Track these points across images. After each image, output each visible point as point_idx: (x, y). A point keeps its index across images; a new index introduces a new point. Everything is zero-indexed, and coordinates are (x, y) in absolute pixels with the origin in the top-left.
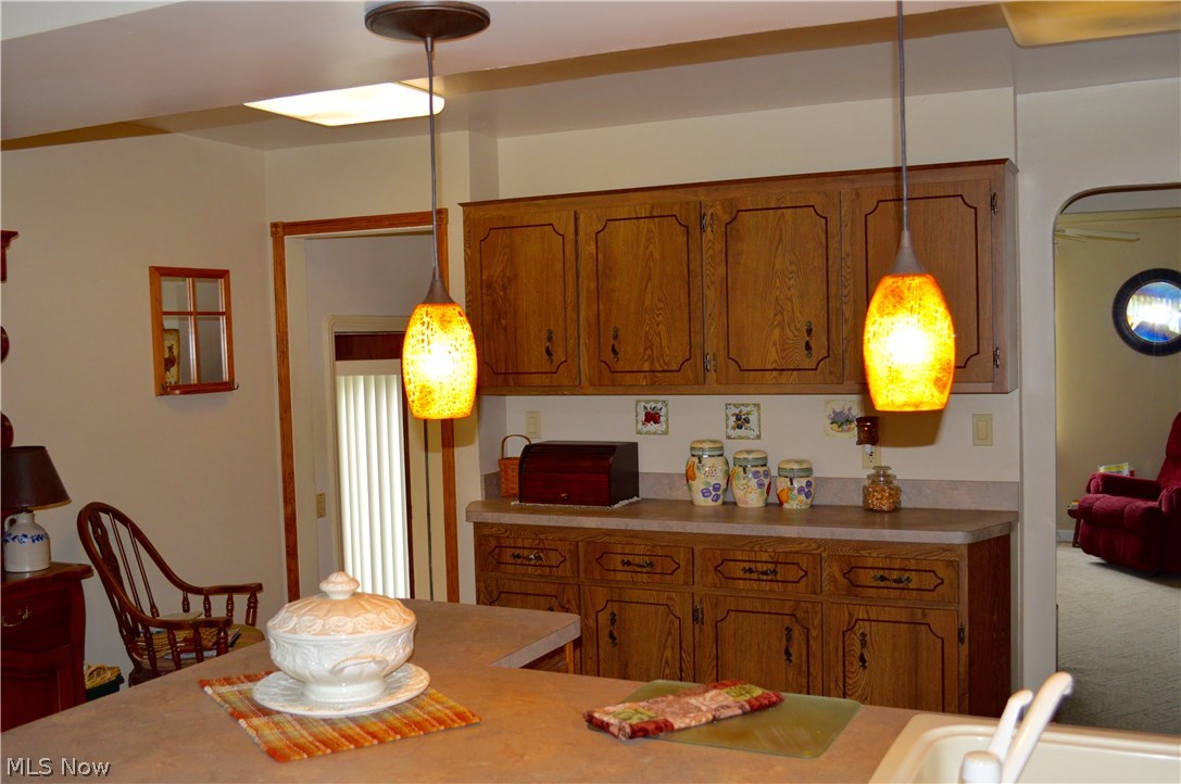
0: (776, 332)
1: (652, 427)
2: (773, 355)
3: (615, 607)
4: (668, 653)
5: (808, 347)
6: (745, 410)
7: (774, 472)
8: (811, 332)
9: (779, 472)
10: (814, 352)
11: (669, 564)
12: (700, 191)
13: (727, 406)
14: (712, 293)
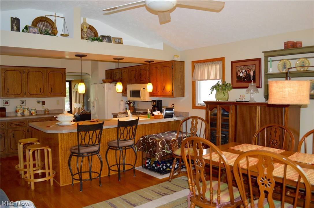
0: (36, 89)
1: (6, 104)
2: (35, 92)
3: (14, 132)
4: (23, 137)
5: (41, 91)
6: (23, 101)
7: (30, 110)
8: (41, 89)
9: (31, 110)
10: (41, 92)
11: (23, 124)
12: (23, 67)
13: (20, 100)
14: (25, 83)
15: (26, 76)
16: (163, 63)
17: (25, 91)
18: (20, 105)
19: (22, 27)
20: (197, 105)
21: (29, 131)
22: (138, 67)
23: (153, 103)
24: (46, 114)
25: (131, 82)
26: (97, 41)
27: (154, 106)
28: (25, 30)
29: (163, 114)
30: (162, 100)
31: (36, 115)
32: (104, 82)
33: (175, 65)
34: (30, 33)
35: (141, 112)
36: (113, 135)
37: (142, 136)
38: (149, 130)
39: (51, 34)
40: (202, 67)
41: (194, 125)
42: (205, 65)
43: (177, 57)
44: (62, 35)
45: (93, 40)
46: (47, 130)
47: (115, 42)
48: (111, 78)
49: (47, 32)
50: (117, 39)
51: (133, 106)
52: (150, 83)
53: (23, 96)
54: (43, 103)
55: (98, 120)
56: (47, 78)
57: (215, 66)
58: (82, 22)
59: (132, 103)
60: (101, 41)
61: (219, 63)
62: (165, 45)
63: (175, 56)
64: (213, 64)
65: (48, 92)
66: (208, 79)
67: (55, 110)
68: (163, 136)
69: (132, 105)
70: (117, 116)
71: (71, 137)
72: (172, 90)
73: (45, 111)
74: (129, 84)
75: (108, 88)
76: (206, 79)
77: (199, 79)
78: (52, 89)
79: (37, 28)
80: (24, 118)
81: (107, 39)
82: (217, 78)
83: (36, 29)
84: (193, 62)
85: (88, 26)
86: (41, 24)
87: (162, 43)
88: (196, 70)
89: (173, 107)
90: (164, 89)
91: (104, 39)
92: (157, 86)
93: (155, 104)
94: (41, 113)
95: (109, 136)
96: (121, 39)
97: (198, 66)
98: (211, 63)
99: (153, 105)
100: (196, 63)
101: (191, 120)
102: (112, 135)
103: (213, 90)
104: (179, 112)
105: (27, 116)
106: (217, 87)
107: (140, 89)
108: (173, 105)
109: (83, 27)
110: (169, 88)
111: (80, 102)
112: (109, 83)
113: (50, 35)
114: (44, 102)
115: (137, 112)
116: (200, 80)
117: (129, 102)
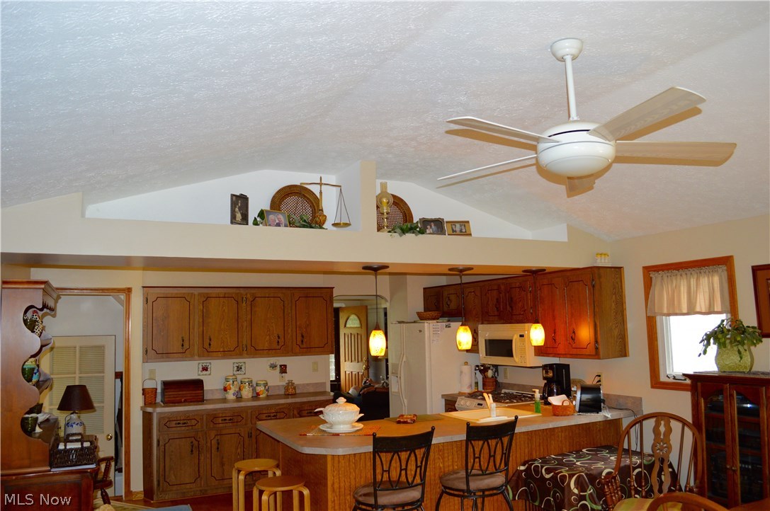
1: (205, 372)
2: (267, 344)
3: (219, 437)
4: (239, 450)
5: (278, 342)
6: (240, 365)
7: (255, 385)
8: (279, 337)
9: (257, 385)
10: (280, 343)
11: (240, 418)
12: (241, 289)
13: (234, 363)
14: (245, 324)
15: (249, 309)
16: (568, 274)
17: (245, 343)
18: (234, 375)
19: (253, 213)
20: (663, 379)
21: (251, 436)
22: (504, 281)
23: (547, 372)
24: (289, 395)
25: (487, 318)
26: (413, 233)
27: (549, 382)
28: (258, 219)
29: (576, 403)
30: (569, 365)
31: (268, 397)
32: (422, 317)
33: (600, 277)
34: (270, 225)
35: (514, 392)
36: (453, 458)
37: (523, 461)
38: (540, 444)
39: (314, 225)
40: (672, 281)
41: (662, 437)
42: (679, 277)
43: (603, 256)
44: (334, 225)
45: (404, 231)
46: (303, 446)
47: (453, 231)
48: (437, 308)
49: (305, 221)
50: (458, 225)
51: (492, 377)
52: (538, 323)
53: (240, 355)
54: (283, 369)
55: (415, 418)
56: (294, 312)
57: (706, 278)
58: (378, 191)
59: (491, 368)
60: (422, 232)
61: (717, 271)
62: (571, 230)
63: (599, 256)
64: (700, 273)
65: (295, 342)
66: (692, 311)
67: (308, 385)
68: (578, 463)
69: (490, 373)
70: (456, 402)
71: (355, 463)
72: (596, 342)
73: (286, 388)
74: (482, 323)
75: (431, 334)
76: (685, 311)
77: (665, 311)
78: (303, 336)
79: (282, 213)
80: (242, 404)
81: (435, 225)
82: (716, 310)
83: (281, 216)
84: (645, 268)
85: (392, 200)
86: (291, 201)
87: (565, 226)
88: (656, 289)
89: (599, 381)
90: (573, 337)
91: (429, 227)
92: (555, 330)
93: (551, 374)
94: (277, 392)
95: (443, 461)
96: (466, 224)
97: (659, 279)
98: (694, 271)
99: (545, 378)
100: (654, 271)
101: (652, 422)
102: (450, 457)
103: (708, 344)
104: (615, 395)
105: (248, 400)
106: (720, 336)
107: (513, 337)
108: (599, 376)
109: (381, 203)
110: (585, 333)
111: (360, 359)
112: (435, 321)
113: (311, 227)
114: (285, 366)
115: (503, 391)
116: (669, 315)
117: (482, 366)
